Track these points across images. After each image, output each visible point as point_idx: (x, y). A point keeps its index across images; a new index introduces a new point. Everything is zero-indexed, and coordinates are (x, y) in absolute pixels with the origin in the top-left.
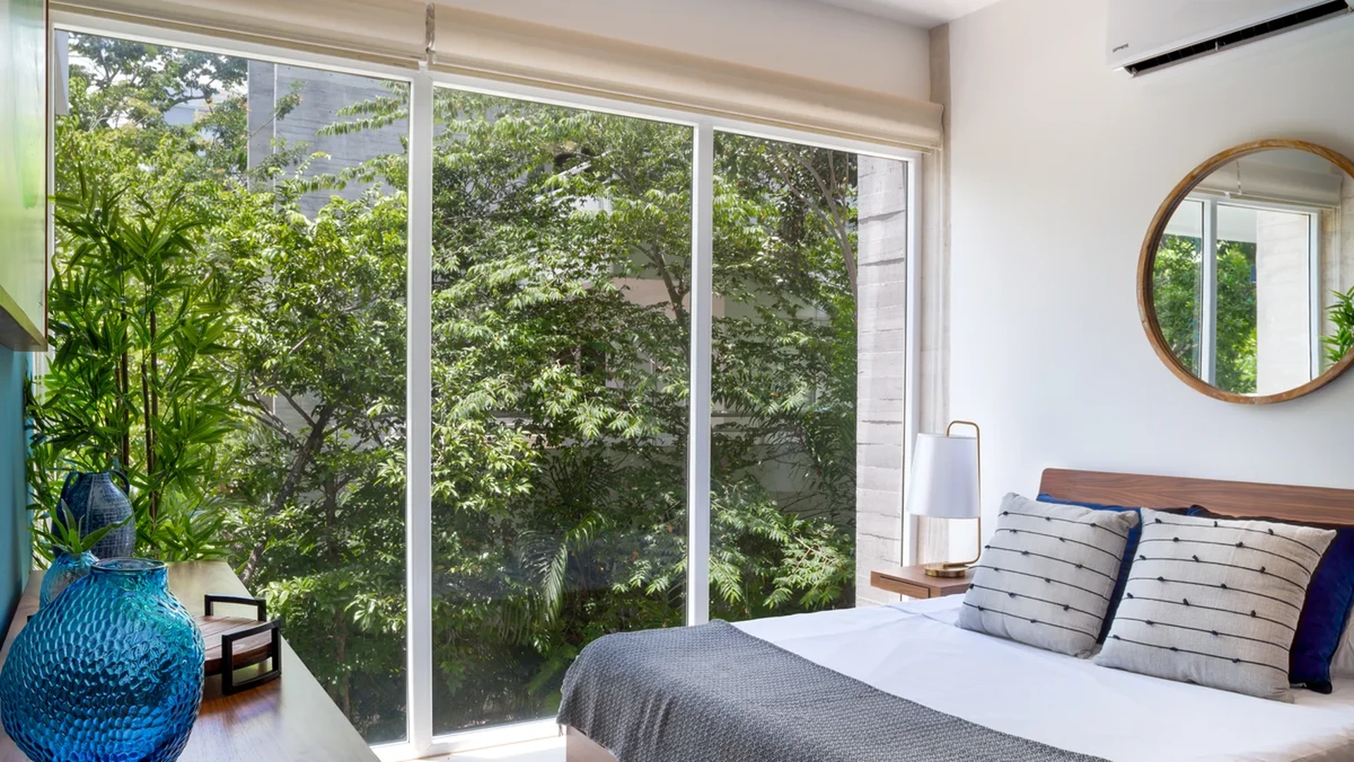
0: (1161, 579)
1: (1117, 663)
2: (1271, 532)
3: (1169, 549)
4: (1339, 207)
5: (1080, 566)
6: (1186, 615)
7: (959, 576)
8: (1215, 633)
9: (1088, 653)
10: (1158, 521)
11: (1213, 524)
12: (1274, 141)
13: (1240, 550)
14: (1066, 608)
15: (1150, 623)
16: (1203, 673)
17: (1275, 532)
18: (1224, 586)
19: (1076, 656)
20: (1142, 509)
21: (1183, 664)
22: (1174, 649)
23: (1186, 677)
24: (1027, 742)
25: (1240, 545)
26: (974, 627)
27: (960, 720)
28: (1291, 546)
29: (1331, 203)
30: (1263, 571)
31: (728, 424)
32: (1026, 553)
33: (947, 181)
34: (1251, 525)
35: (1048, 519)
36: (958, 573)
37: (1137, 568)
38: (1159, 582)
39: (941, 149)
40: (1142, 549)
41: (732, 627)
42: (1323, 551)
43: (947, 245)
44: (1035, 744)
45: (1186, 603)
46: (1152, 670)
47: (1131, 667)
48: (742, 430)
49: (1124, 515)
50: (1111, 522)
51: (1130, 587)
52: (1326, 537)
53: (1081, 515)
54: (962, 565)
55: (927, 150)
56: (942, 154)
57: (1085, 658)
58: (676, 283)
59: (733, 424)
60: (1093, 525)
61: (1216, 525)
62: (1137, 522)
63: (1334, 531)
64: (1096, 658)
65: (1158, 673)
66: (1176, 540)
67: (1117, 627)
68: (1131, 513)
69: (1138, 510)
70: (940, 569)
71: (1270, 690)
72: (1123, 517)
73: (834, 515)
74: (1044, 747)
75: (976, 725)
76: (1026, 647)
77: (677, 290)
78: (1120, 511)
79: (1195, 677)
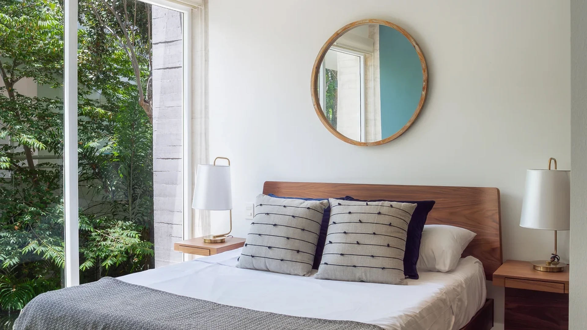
0: (345, 233)
1: (327, 277)
2: (391, 206)
3: (347, 218)
4: (373, 54)
5: (303, 230)
6: (359, 249)
7: (222, 242)
8: (373, 256)
9: (310, 273)
10: (340, 204)
11: (366, 204)
12: (375, 20)
13: (379, 216)
14: (298, 251)
15: (342, 255)
16: (368, 276)
17: (393, 206)
18: (374, 234)
19: (304, 275)
20: (330, 199)
21: (359, 273)
22: (355, 266)
23: (360, 279)
24: (311, 319)
25: (379, 213)
26: (248, 267)
27: (272, 313)
28: (400, 212)
29: (370, 52)
30: (390, 225)
31: (44, 164)
32: (275, 225)
33: (206, 26)
34: (383, 203)
35: (285, 206)
36: (222, 240)
37: (331, 229)
38: (344, 234)
39: (203, 8)
40: (332, 219)
41: (118, 280)
42: (412, 213)
43: (207, 61)
44: (316, 319)
45: (358, 243)
46: (345, 278)
47: (334, 278)
48: (53, 167)
49: (322, 202)
50: (316, 206)
51: (329, 238)
52: (413, 207)
53: (301, 203)
54: (223, 236)
55: (195, 7)
56: (203, 12)
57: (309, 276)
58: (9, 76)
59: (47, 164)
60: (308, 208)
61: (367, 205)
62: (328, 205)
63: (416, 204)
64: (315, 275)
65: (347, 279)
66: (350, 213)
67: (325, 259)
68: (326, 201)
69: (328, 200)
70: (212, 238)
71: (398, 280)
72: (322, 203)
73: (114, 215)
74: (320, 320)
75: (281, 315)
76: (280, 274)
77: (9, 80)
78: (319, 201)
79: (364, 279)
